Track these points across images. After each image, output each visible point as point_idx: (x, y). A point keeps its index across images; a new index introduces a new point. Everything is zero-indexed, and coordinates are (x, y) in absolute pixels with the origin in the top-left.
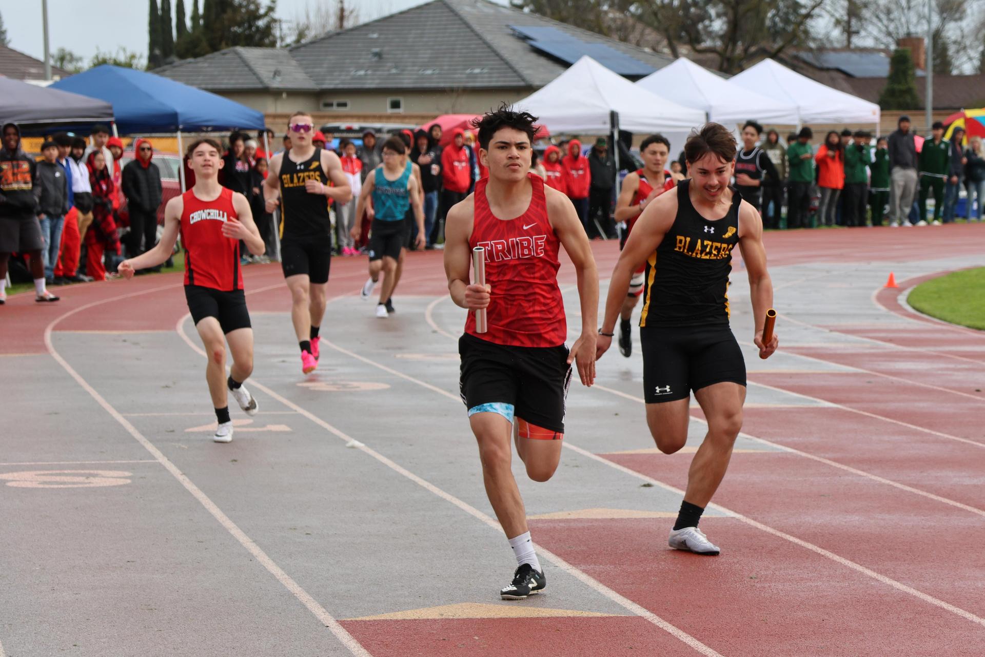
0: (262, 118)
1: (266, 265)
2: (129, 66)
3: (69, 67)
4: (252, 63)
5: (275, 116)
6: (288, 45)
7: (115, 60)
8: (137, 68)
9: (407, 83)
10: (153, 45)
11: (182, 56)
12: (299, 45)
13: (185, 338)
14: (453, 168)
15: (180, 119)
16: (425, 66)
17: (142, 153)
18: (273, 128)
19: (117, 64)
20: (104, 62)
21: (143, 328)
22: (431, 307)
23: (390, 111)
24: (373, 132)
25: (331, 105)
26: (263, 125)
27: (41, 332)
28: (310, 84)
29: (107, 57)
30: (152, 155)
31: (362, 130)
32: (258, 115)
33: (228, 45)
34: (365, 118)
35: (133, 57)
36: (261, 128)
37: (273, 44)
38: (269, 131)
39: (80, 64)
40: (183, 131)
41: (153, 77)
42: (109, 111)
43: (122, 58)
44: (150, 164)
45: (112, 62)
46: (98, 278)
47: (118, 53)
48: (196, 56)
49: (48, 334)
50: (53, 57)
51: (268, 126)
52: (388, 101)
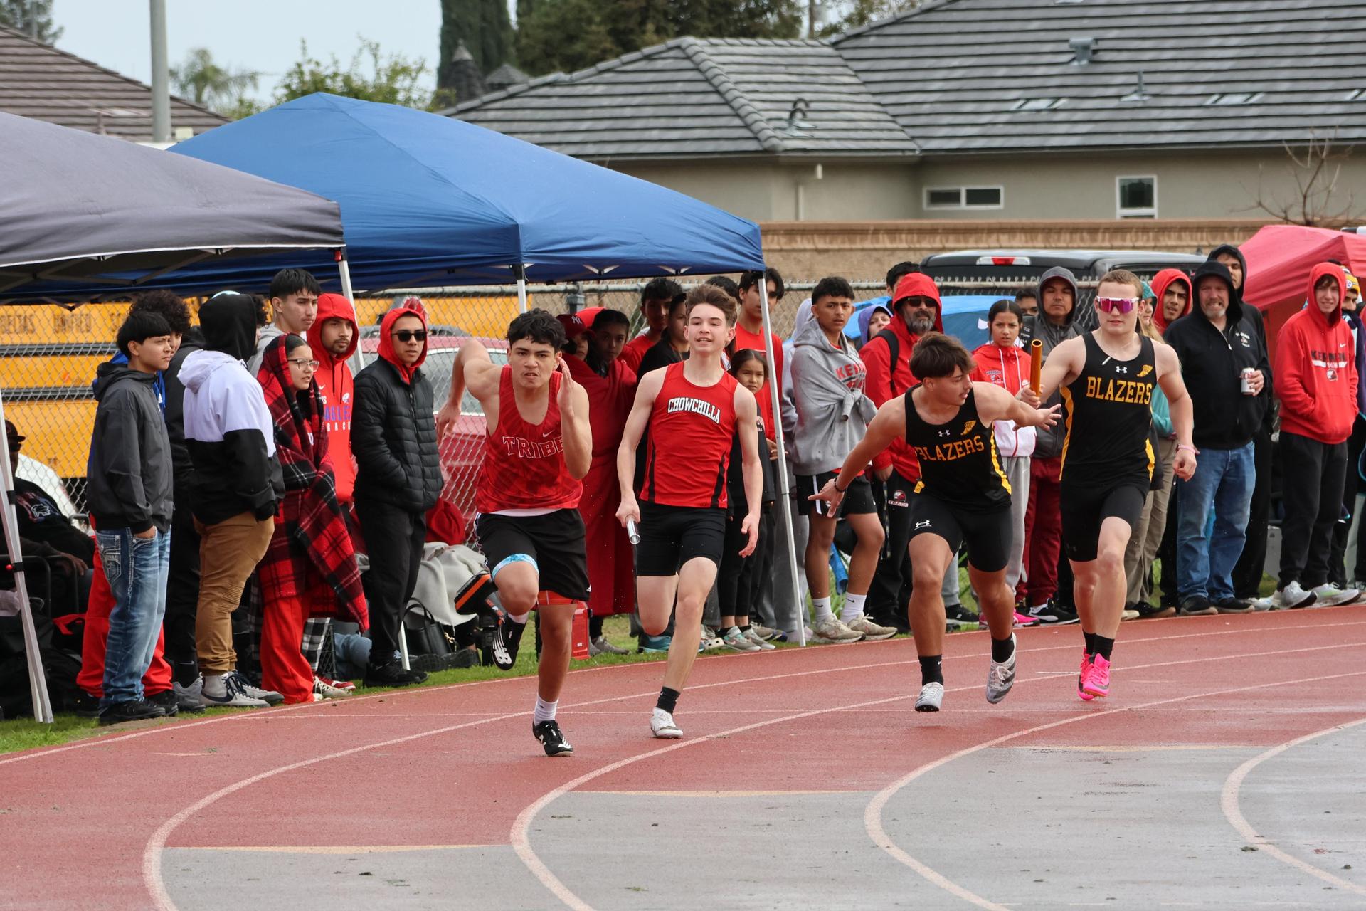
0: (753, 239)
1: (762, 656)
2: (387, 95)
3: (220, 102)
4: (728, 83)
5: (792, 232)
6: (834, 29)
7: (347, 80)
8: (408, 101)
9: (1170, 134)
10: (451, 36)
11: (533, 66)
12: (864, 27)
13: (535, 865)
14: (1307, 378)
15: (527, 243)
16: (1227, 83)
17: (401, 347)
18: (783, 269)
19: (354, 92)
20: (318, 85)
21: (417, 839)
22: (1238, 775)
23: (1120, 213)
24: (1069, 275)
25: (953, 197)
26: (758, 258)
27: (136, 849)
28: (892, 140)
29: (326, 70)
30: (425, 349)
31: (1038, 266)
32: (744, 230)
33: (661, 32)
34: (1049, 232)
35: (397, 71)
36: (752, 265)
37: (788, 28)
38: (773, 276)
39: (249, 94)
40: (533, 277)
41: (451, 127)
42: (331, 223)
43: (367, 74)
44: (418, 375)
45: (339, 84)
46: (295, 695)
47: (356, 61)
48: (572, 64)
49: (154, 854)
50: (173, 74)
51: (770, 261)
52: (1117, 181)
